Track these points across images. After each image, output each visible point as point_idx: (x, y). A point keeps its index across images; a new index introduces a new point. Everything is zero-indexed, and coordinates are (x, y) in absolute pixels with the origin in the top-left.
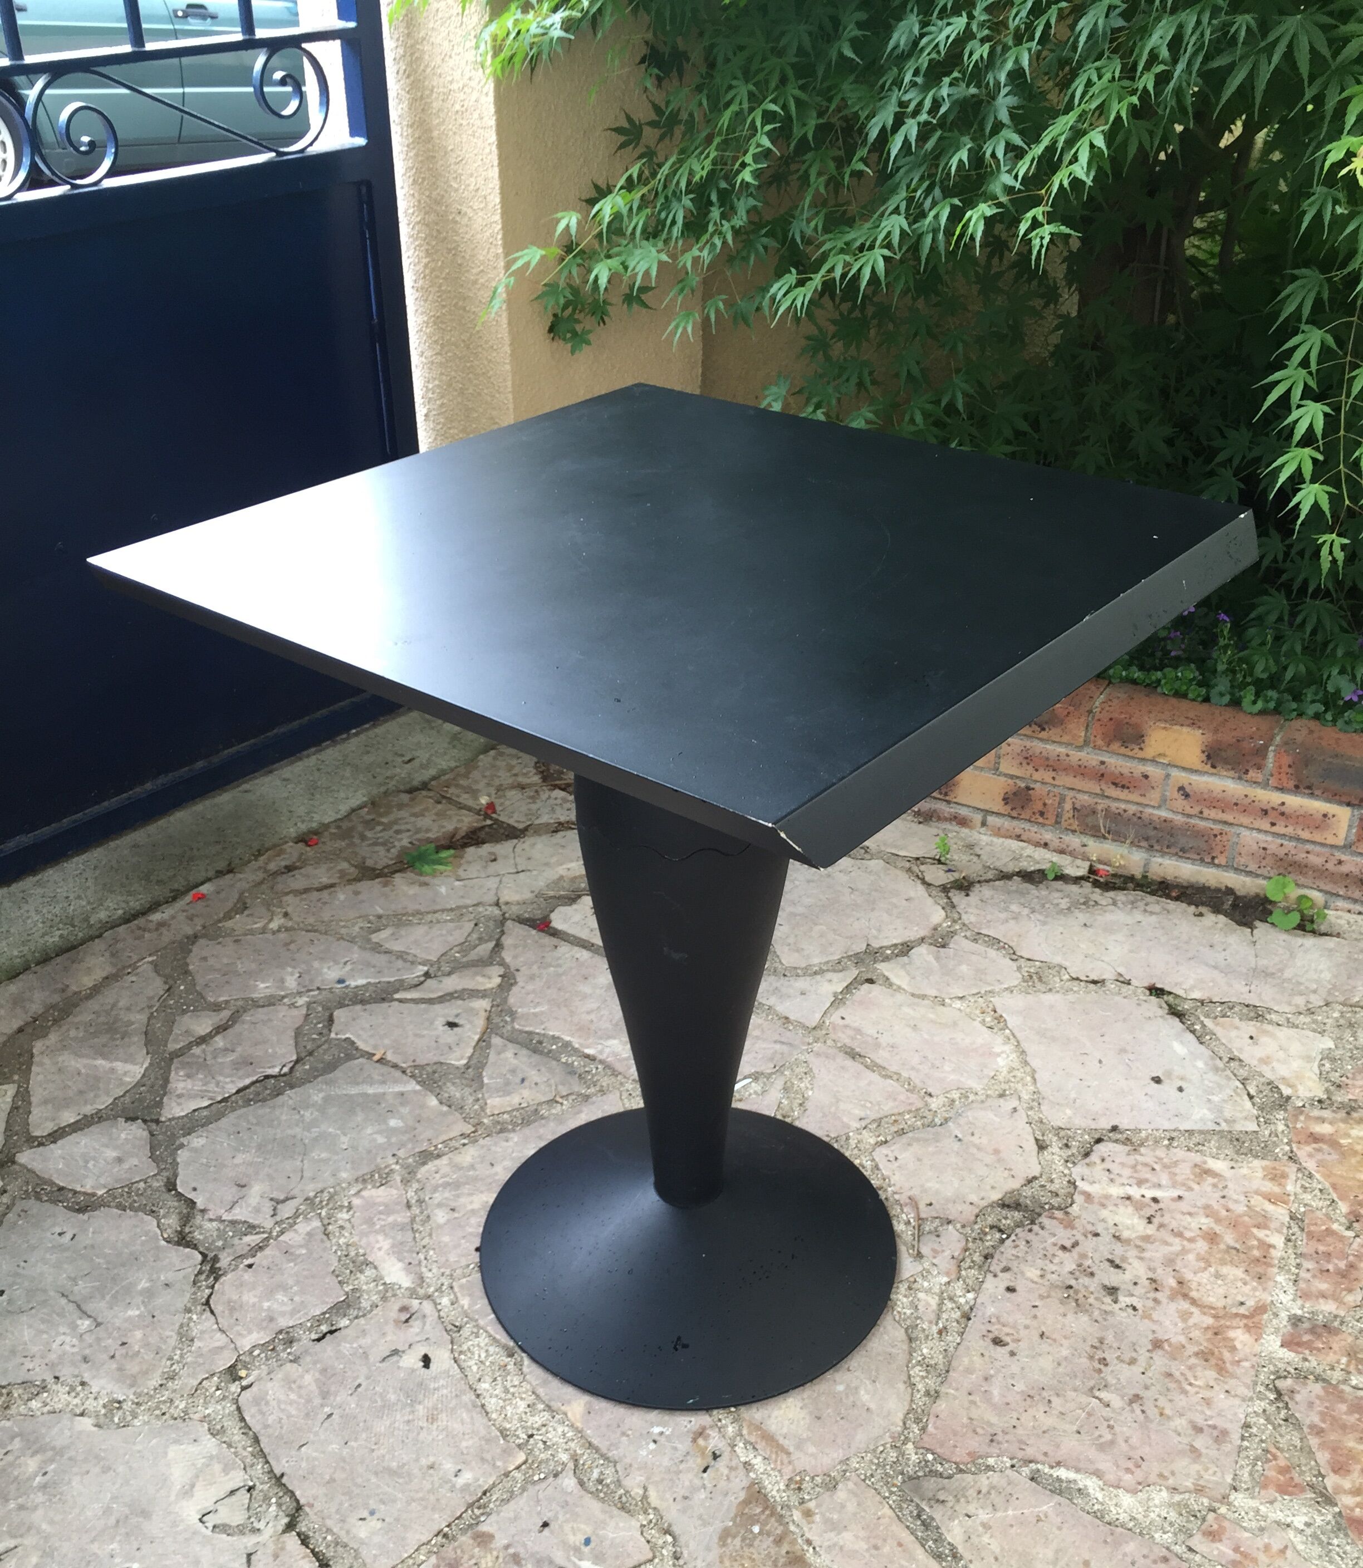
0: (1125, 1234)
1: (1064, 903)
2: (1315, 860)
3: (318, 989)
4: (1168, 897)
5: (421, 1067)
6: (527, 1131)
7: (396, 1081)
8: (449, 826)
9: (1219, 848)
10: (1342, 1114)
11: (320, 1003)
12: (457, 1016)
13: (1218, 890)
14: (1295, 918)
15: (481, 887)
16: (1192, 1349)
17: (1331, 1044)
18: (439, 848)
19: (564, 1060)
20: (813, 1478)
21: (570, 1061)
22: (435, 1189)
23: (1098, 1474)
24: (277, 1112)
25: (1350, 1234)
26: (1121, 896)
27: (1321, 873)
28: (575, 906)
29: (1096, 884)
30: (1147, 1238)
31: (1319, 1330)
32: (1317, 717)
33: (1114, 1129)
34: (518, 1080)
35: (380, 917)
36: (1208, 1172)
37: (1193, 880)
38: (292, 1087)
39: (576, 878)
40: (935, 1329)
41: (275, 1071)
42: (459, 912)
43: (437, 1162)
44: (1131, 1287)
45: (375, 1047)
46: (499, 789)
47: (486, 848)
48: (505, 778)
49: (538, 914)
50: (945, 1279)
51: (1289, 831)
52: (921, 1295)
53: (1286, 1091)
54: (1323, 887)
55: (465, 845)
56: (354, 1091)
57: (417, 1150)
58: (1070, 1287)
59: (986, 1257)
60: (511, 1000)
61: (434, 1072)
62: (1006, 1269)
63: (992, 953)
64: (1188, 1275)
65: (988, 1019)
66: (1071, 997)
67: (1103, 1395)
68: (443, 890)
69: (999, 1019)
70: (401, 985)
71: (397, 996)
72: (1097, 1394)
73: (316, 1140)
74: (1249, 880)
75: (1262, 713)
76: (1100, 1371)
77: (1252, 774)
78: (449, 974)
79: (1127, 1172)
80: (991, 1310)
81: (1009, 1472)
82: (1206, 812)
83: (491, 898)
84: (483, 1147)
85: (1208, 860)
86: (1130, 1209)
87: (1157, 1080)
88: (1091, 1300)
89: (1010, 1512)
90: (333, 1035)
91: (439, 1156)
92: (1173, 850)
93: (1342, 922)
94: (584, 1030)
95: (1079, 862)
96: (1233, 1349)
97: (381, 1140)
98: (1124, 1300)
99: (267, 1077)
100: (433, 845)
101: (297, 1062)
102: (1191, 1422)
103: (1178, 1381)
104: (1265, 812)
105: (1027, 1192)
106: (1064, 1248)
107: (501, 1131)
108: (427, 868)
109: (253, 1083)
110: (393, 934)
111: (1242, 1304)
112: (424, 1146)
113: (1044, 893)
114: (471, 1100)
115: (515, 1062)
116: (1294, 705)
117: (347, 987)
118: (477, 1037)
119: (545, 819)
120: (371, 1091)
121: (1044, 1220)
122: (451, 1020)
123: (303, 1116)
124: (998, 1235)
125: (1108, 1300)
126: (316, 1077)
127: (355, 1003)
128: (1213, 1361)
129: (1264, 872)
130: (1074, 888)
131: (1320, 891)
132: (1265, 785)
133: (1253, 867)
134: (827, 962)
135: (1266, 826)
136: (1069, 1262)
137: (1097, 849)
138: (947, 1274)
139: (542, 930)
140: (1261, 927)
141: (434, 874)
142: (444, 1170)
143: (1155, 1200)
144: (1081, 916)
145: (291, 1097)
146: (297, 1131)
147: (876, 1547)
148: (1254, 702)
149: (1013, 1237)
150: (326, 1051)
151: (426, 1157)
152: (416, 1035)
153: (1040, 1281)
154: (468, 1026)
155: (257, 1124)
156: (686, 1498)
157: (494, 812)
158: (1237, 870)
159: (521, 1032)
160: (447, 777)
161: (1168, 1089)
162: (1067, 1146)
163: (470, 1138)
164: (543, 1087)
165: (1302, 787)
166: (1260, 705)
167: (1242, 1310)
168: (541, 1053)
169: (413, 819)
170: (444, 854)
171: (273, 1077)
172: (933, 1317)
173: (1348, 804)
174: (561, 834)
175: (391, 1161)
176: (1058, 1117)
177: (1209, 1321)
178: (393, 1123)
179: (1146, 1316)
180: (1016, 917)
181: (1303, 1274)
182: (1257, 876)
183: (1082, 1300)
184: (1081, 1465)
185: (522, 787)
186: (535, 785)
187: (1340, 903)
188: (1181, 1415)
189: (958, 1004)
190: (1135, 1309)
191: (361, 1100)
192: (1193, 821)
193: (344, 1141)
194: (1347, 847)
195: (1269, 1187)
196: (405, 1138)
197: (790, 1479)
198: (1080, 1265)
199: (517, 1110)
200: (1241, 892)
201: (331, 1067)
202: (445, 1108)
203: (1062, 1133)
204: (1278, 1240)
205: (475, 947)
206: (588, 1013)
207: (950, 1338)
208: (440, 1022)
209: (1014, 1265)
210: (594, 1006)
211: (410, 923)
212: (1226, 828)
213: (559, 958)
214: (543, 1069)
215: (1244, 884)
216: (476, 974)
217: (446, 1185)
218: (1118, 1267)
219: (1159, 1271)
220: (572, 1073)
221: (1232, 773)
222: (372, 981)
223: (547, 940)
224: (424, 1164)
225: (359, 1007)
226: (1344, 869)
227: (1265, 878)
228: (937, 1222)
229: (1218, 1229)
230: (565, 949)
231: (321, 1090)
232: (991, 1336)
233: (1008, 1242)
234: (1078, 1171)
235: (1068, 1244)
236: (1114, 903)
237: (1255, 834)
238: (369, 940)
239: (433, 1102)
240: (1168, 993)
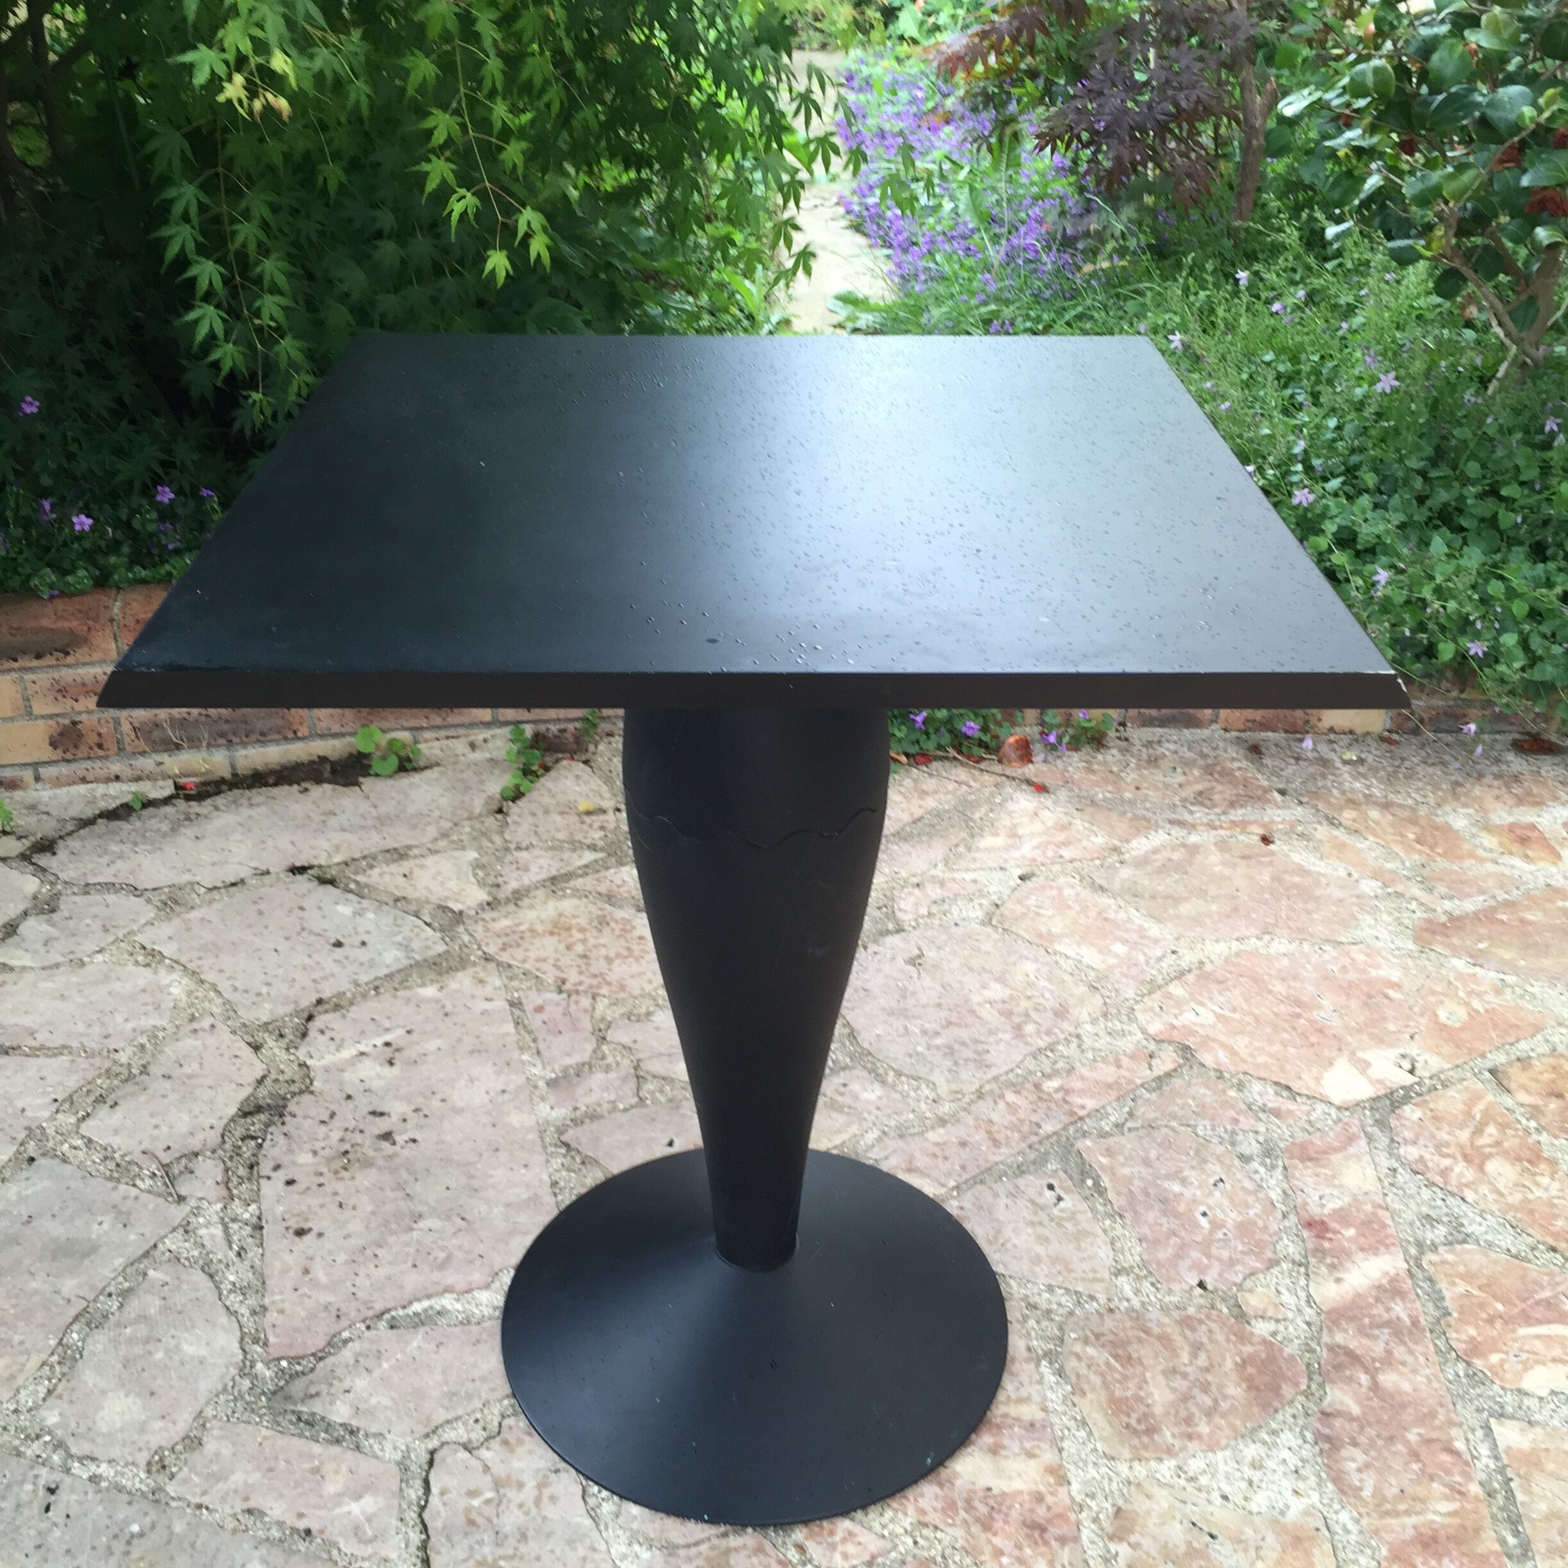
0: (375, 1085)
1: (165, 827)
4: (266, 785)
9: (298, 721)
10: (511, 906)
13: (312, 762)
14: (394, 762)
17: (475, 855)
20: (173, 1450)
23: (448, 1290)
25: (564, 996)
26: (220, 800)
29: (188, 798)
30: (395, 1079)
31: (575, 1081)
33: (320, 1002)
36: (422, 1001)
37: (284, 761)
40: (232, 1255)
44: (402, 1125)
50: (219, 1206)
52: (201, 1232)
53: (457, 907)
58: (347, 1152)
59: (251, 1167)
62: (277, 1167)
63: (111, 898)
64: (449, 1092)
66: (216, 906)
67: (421, 1225)
69: (153, 953)
74: (337, 742)
79: (350, 1033)
80: (280, 1209)
81: (368, 1334)
85: (290, 735)
86: (369, 1063)
87: (338, 944)
88: (372, 1154)
89: (385, 1365)
92: (253, 738)
93: (437, 751)
95: (161, 783)
96: (514, 1130)
98: (400, 1139)
102: (507, 1205)
105: (263, 1092)
106: (323, 1123)
111: (504, 1091)
113: (138, 824)
121: (292, 1107)
124: (253, 1143)
125: (387, 1145)
129: (348, 729)
130: (168, 810)
131: (404, 729)
133: (336, 728)
136: (334, 1134)
137: (174, 763)
138: (219, 1200)
140: (367, 783)
143: (387, 1044)
144: (189, 831)
147: (271, 1470)
149: (269, 1137)
153: (314, 1161)
156: (39, 1547)
158: (322, 736)
161: (350, 948)
162: (282, 1036)
167: (507, 1098)
172: (224, 1245)
177: (483, 1119)
179: (427, 1142)
180: (121, 856)
181: (542, 1045)
182: (343, 735)
183: (363, 1158)
184: (431, 1291)
187: (428, 735)
189: (99, 958)
190: (414, 1141)
197: (149, 1464)
198: (346, 1130)
200: (334, 756)
203: (271, 1027)
207: (250, 1254)
209: (282, 1160)
215: (334, 748)
218: (382, 1114)
219: (420, 1098)
227: (351, 734)
228: (184, 1161)
232: (292, 1230)
233: (267, 1144)
234: (301, 1054)
235: (327, 1118)
236: (217, 809)
240: (311, 867)
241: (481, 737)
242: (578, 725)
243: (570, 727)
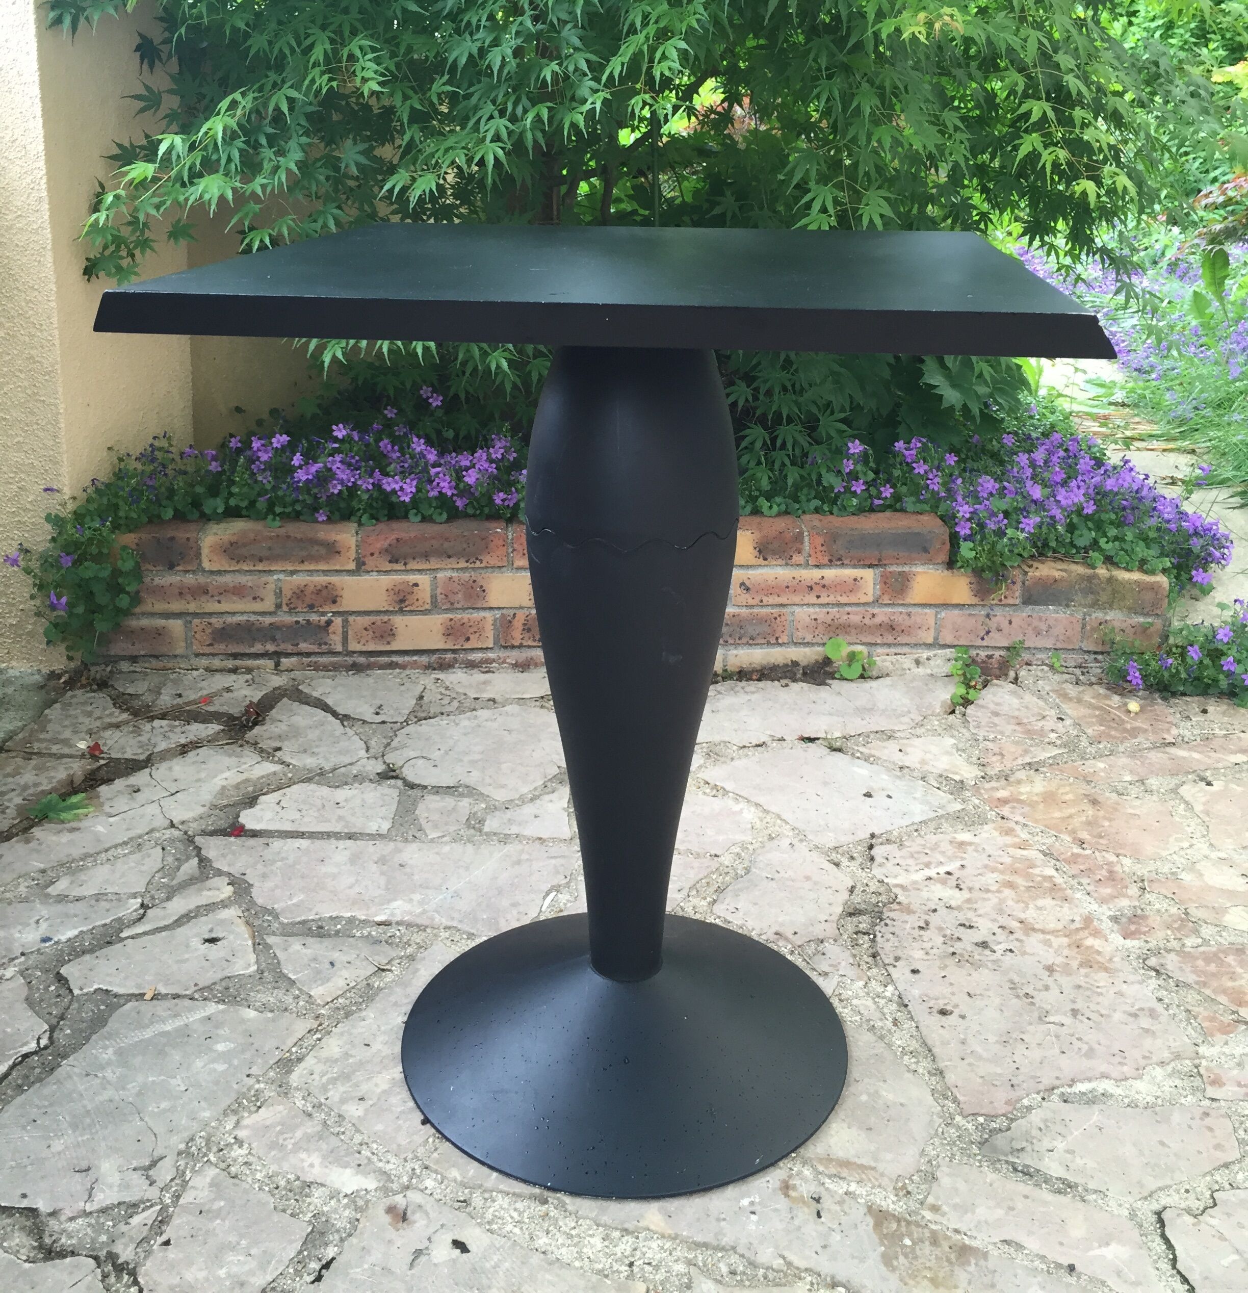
0: (953, 903)
2: (855, 619)
3: (23, 954)
4: (751, 679)
5: (208, 988)
6: (378, 1004)
7: (190, 1010)
8: (61, 774)
9: (781, 629)
10: (1003, 782)
11: (36, 967)
12: (211, 931)
13: (786, 665)
14: (857, 670)
15: (142, 816)
16: (1075, 964)
17: (953, 741)
18: (64, 797)
19: (358, 934)
20: (910, 1179)
21: (365, 933)
22: (324, 1088)
23: (1105, 1076)
24: (69, 1085)
25: (1088, 852)
27: (861, 628)
28: (258, 807)
30: (968, 901)
31: (1135, 919)
32: (817, 510)
33: (873, 836)
34: (329, 966)
35: (43, 871)
36: (962, 844)
37: (764, 662)
38: (65, 1056)
39: (238, 784)
40: (889, 1024)
41: (33, 1046)
42: (136, 844)
43: (302, 1065)
44: (994, 938)
45: (138, 986)
46: (90, 733)
47: (119, 784)
48: (87, 723)
49: (223, 824)
50: (861, 983)
51: (831, 599)
52: (855, 1002)
53: (957, 778)
54: (865, 640)
55: (92, 787)
56: (148, 1034)
57: (272, 1062)
58: (954, 954)
59: (874, 956)
60: (260, 901)
61: (227, 988)
62: (897, 959)
64: (1022, 916)
65: (708, 791)
66: (752, 759)
67: (1051, 1019)
68: (100, 828)
70: (120, 924)
71: (123, 935)
72: (1047, 1019)
73: (139, 1094)
74: (807, 650)
75: (779, 514)
76: (1033, 1004)
77: (797, 559)
78: (168, 899)
79: (911, 861)
80: (916, 992)
81: (1044, 1103)
82: (765, 599)
83: (161, 822)
84: (342, 1034)
85: (773, 641)
86: (939, 886)
87: (868, 795)
88: (977, 957)
89: (1076, 1133)
90: (76, 992)
91: (300, 1060)
92: (744, 640)
93: (888, 664)
94: (358, 901)
96: (1099, 953)
97: (221, 1067)
98: (999, 948)
99: (26, 1056)
100: (54, 796)
101: (52, 1029)
102: (1124, 1012)
103: (1088, 989)
104: (811, 588)
105: (857, 899)
106: (921, 928)
107: (348, 1015)
108: (63, 815)
109: (12, 1068)
110: (72, 882)
111: (1073, 921)
112: (278, 1054)
114: (289, 999)
115: (309, 951)
116: (797, 506)
117: (57, 943)
118: (250, 943)
119: (162, 746)
120: (168, 1028)
121: (886, 914)
122: (207, 937)
123: (104, 1077)
124: (866, 937)
125: (987, 952)
126: (88, 1039)
127: (78, 956)
128: (1096, 966)
129: (818, 640)
131: (863, 644)
132: (807, 565)
133: (809, 638)
134: (535, 789)
135: (814, 600)
136: (933, 938)
138: (860, 979)
139: (238, 836)
140: (835, 684)
141: (78, 818)
142: (319, 1068)
143: (949, 873)
145: (70, 1067)
146: (109, 1093)
147: (1012, 1209)
148: (771, 507)
149: (879, 935)
150: (79, 1010)
151: (287, 1064)
152: (178, 962)
153: (926, 957)
154: (231, 937)
155: (51, 1105)
156: (825, 1247)
157: (102, 752)
158: (797, 644)
159: (294, 924)
160: (21, 736)
161: (879, 799)
162: (852, 858)
163: (320, 1030)
164: (358, 963)
165: (836, 560)
166: (775, 508)
167: (1077, 925)
168: (329, 936)
169: (10, 780)
170: (75, 799)
171: (32, 1053)
172: (878, 1015)
173: (870, 566)
174: (192, 754)
175: (251, 1081)
176: (829, 840)
177: (1065, 941)
178: (221, 1047)
179: (1024, 953)
181: (1089, 888)
182: (813, 644)
183: (970, 959)
184: (1089, 1075)
185: (117, 726)
186: (127, 723)
187: (880, 650)
188: (1115, 1011)
190: (1011, 951)
191: (164, 1040)
192: (756, 610)
193: (178, 1083)
194: (876, 602)
195: (1009, 840)
196: (248, 1055)
197: (895, 1188)
198: (945, 936)
199: (349, 990)
200: (804, 663)
201: (99, 1022)
202: (270, 1015)
203: (840, 850)
204: (1051, 872)
205: (178, 869)
206: (350, 887)
207: (906, 1026)
208: (196, 943)
209: (899, 953)
210: (352, 880)
211: (82, 869)
212: (784, 610)
213: (279, 853)
214: (345, 949)
215: (805, 655)
216: (200, 890)
217: (333, 1081)
218: (971, 927)
219: (999, 918)
220: (377, 942)
221: (780, 562)
222: (85, 929)
223: (252, 842)
224: (289, 1072)
225: (87, 957)
226: (878, 620)
227: (819, 644)
228: (813, 945)
229: (1007, 878)
230: (276, 844)
231: (105, 1048)
232: (935, 1010)
233: (879, 938)
234: (877, 872)
235: (923, 925)
237: (805, 608)
238: (48, 896)
239: (251, 1014)
240: (818, 739)
241: (925, 656)
242: (1003, 653)
243: (997, 654)
